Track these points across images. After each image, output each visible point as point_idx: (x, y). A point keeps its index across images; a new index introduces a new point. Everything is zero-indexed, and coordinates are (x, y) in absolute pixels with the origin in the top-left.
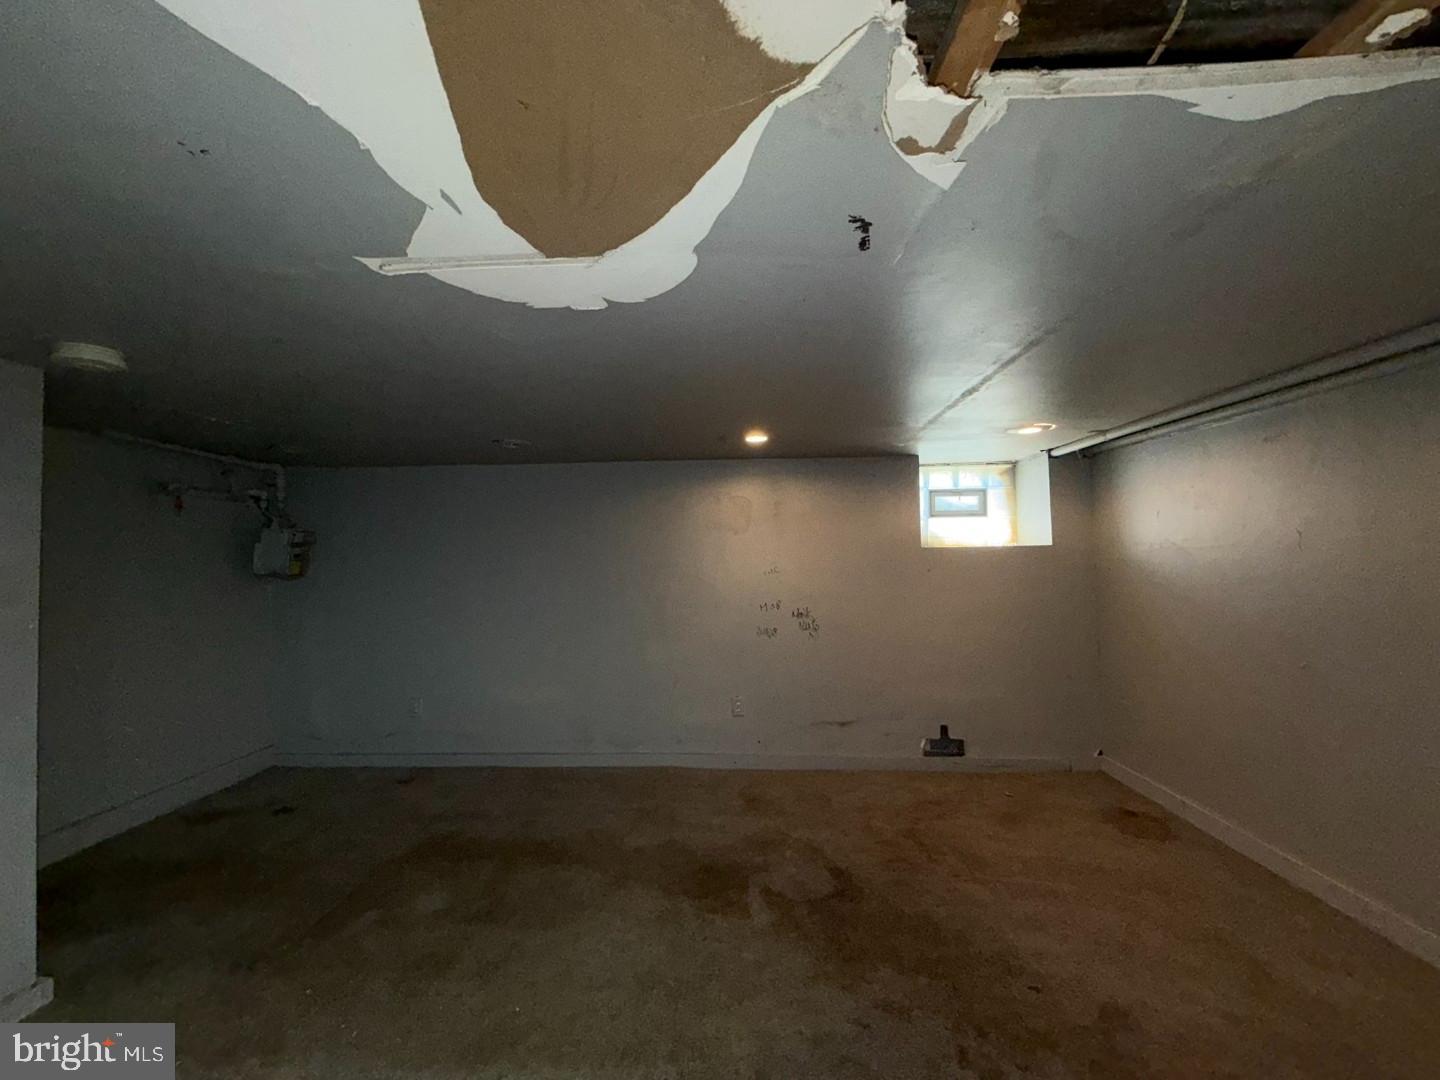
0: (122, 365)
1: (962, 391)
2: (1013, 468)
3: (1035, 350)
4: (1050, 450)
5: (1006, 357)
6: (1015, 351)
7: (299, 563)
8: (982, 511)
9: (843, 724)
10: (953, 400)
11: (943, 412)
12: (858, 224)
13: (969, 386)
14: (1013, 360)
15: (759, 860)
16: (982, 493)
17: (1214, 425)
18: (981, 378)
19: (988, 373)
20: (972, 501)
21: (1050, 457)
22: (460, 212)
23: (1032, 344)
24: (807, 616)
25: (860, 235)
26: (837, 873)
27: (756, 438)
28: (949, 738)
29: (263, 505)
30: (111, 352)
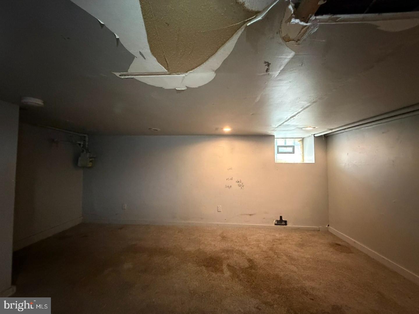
0: (42, 104)
1: (291, 116)
2: (303, 140)
3: (314, 104)
4: (314, 135)
5: (305, 106)
6: (309, 104)
7: (91, 163)
8: (293, 152)
9: (250, 215)
10: (287, 119)
11: (284, 123)
12: (267, 64)
13: (293, 115)
14: (307, 107)
15: (226, 255)
16: (293, 147)
17: (366, 128)
18: (297, 112)
19: (300, 111)
20: (290, 150)
21: (314, 136)
22: (145, 59)
23: (314, 102)
24: (240, 182)
25: (267, 67)
26: (250, 261)
27: (227, 129)
28: (282, 220)
29: (82, 146)
30: (39, 100)
